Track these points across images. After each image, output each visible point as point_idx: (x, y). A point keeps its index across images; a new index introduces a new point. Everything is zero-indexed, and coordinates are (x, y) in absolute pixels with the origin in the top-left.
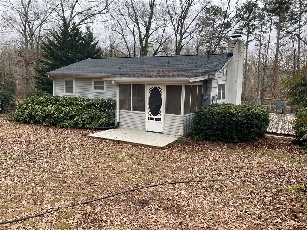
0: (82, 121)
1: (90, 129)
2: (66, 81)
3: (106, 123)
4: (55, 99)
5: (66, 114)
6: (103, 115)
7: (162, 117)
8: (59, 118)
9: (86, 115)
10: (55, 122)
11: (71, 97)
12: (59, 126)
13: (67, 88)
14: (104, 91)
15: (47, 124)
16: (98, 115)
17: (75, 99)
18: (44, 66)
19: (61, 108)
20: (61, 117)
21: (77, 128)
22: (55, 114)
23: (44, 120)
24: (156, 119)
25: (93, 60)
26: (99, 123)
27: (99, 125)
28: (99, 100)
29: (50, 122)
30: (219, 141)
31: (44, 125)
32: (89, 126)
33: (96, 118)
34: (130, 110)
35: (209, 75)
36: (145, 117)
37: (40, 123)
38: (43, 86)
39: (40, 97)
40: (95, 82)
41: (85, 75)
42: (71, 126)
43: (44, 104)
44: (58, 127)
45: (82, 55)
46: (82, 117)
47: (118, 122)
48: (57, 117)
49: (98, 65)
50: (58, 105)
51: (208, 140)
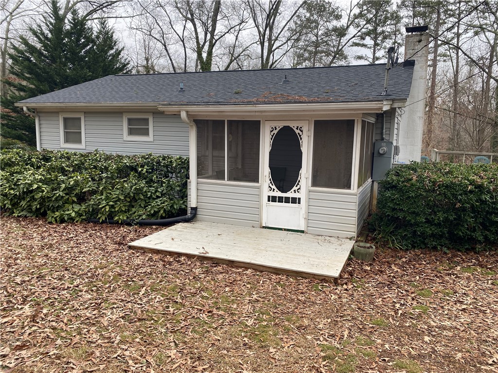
0: (107, 207)
1: (129, 224)
2: (65, 119)
3: (165, 211)
4: (41, 157)
5: (69, 190)
6: (156, 191)
7: (302, 195)
8: (53, 199)
9: (118, 193)
10: (43, 208)
11: (78, 152)
12: (52, 217)
13: (66, 134)
14: (150, 138)
15: (24, 213)
16: (146, 192)
17: (88, 156)
18: (17, 93)
19: (56, 177)
20: (57, 197)
21: (96, 223)
22: (43, 191)
23: (15, 205)
24: (287, 200)
25: (120, 78)
26: (150, 211)
27: (148, 215)
28: (143, 157)
29: (32, 209)
30: (445, 249)
31: (16, 215)
32: (125, 218)
33: (140, 199)
34: (224, 179)
35: (393, 100)
36: (259, 195)
37: (8, 210)
38: (14, 132)
39: (6, 152)
40: (130, 121)
41: (108, 104)
42: (82, 217)
43: (15, 167)
44: (50, 219)
45: (93, 73)
46: (107, 198)
47: (195, 206)
48: (48, 197)
49: (133, 86)
50: (48, 170)
51: (418, 246)
